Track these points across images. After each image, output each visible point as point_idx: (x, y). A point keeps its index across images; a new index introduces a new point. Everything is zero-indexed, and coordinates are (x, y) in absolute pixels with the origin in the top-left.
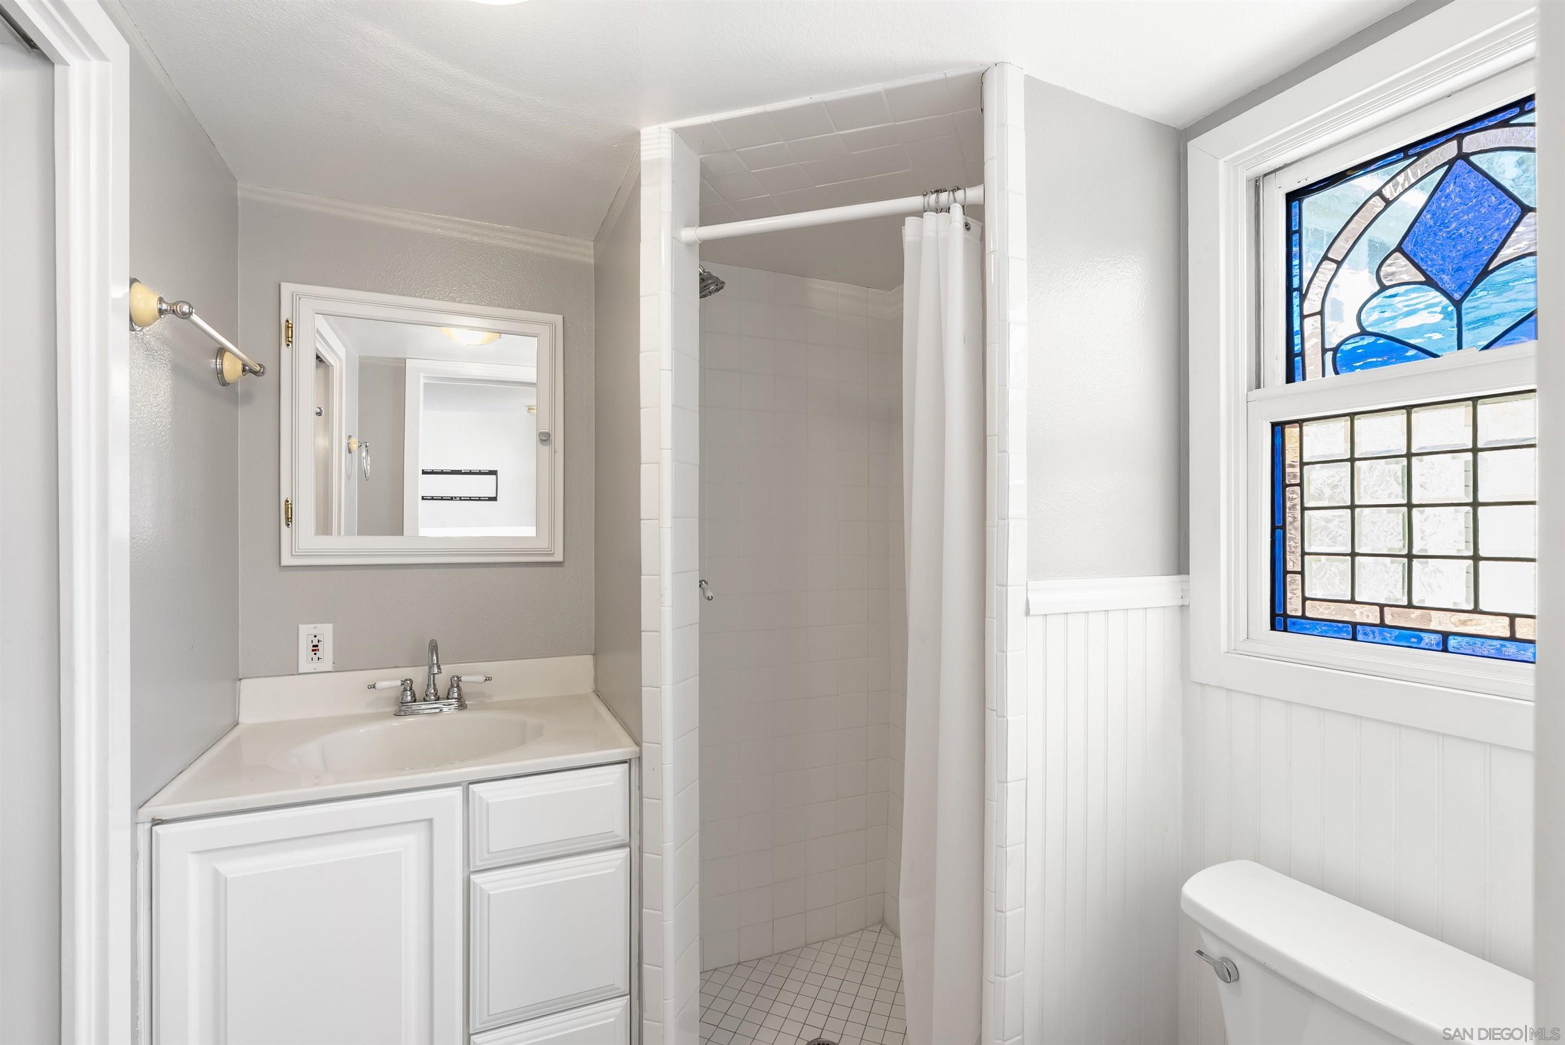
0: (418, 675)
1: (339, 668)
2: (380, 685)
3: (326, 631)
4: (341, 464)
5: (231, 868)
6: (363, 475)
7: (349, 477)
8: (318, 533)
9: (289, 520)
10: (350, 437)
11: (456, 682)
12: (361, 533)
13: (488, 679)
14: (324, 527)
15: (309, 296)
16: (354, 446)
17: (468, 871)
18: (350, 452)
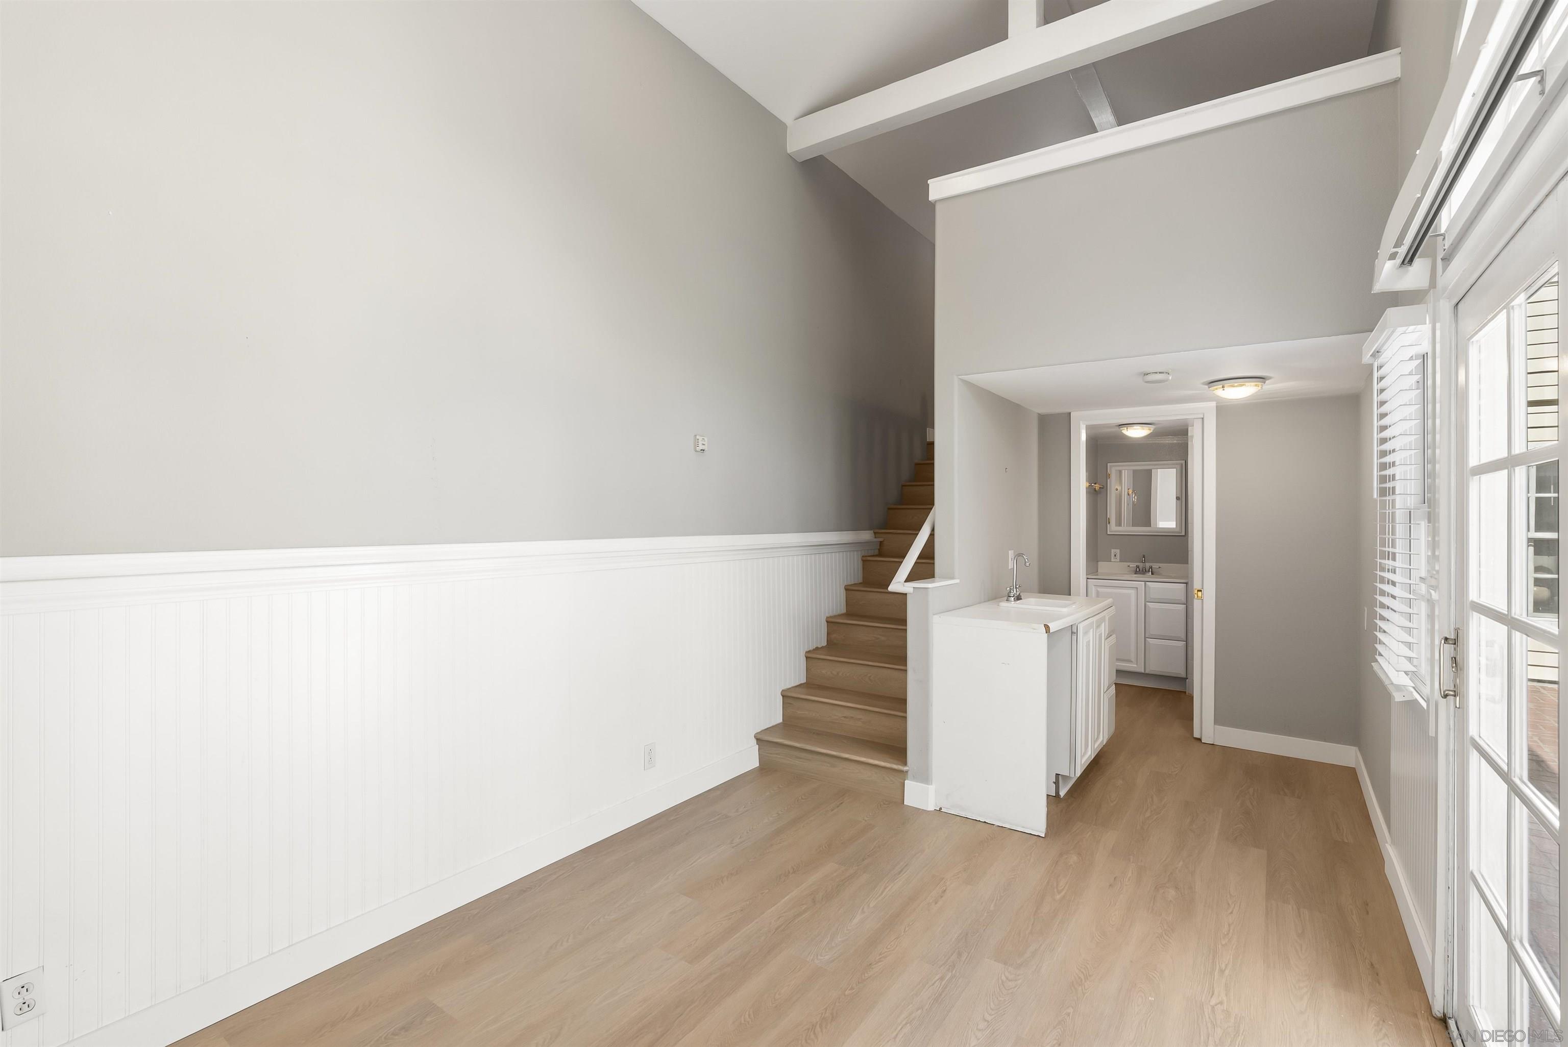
0: (1141, 565)
1: (1121, 561)
2: (1131, 566)
3: (1118, 551)
4: (1125, 498)
5: (1101, 590)
6: (1134, 504)
7: (1128, 504)
8: (1116, 526)
9: (1109, 523)
10: (1129, 489)
11: (1151, 567)
12: (1133, 526)
13: (1159, 567)
14: (1119, 524)
15: (1114, 466)
16: (1130, 493)
17: (1146, 601)
18: (1129, 495)
